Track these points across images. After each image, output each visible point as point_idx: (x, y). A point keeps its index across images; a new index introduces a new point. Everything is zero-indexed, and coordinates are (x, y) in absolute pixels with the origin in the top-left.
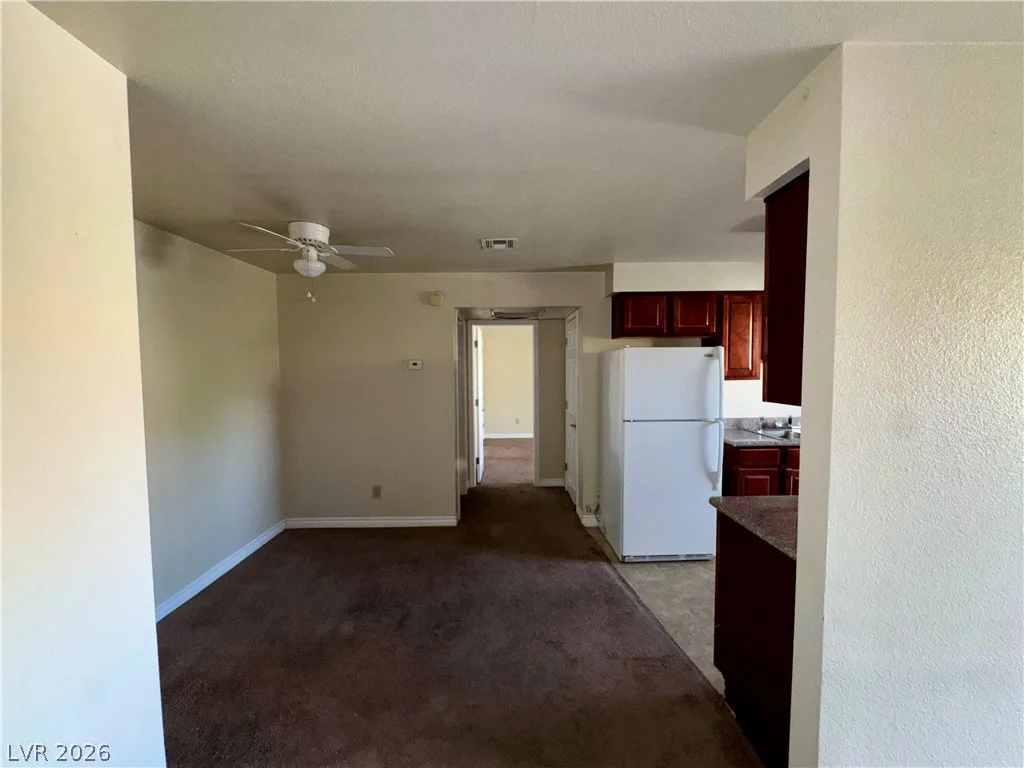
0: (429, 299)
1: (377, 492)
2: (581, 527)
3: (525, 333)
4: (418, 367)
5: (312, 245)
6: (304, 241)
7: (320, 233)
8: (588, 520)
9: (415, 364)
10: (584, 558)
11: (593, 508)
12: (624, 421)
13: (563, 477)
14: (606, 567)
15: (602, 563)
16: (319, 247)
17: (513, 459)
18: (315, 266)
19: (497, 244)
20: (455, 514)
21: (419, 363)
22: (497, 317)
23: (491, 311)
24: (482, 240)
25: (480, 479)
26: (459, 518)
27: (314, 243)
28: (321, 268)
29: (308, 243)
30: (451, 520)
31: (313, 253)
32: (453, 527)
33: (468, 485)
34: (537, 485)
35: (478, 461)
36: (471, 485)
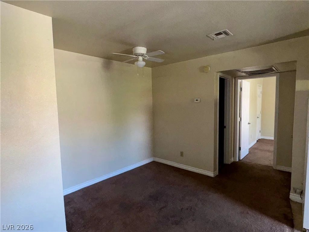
0: (203, 69)
1: (182, 154)
4: (199, 101)
5: (140, 55)
6: (136, 55)
7: (142, 50)
8: (294, 197)
9: (197, 100)
11: (299, 191)
16: (142, 55)
17: (269, 151)
18: (141, 63)
19: (218, 35)
20: (213, 171)
21: (199, 100)
22: (250, 74)
23: (240, 71)
24: (208, 35)
25: (241, 158)
26: (218, 174)
27: (140, 54)
28: (144, 63)
29: (138, 55)
30: (211, 174)
31: (141, 58)
32: (212, 177)
33: (233, 160)
34: (275, 168)
35: (240, 149)
36: (235, 161)
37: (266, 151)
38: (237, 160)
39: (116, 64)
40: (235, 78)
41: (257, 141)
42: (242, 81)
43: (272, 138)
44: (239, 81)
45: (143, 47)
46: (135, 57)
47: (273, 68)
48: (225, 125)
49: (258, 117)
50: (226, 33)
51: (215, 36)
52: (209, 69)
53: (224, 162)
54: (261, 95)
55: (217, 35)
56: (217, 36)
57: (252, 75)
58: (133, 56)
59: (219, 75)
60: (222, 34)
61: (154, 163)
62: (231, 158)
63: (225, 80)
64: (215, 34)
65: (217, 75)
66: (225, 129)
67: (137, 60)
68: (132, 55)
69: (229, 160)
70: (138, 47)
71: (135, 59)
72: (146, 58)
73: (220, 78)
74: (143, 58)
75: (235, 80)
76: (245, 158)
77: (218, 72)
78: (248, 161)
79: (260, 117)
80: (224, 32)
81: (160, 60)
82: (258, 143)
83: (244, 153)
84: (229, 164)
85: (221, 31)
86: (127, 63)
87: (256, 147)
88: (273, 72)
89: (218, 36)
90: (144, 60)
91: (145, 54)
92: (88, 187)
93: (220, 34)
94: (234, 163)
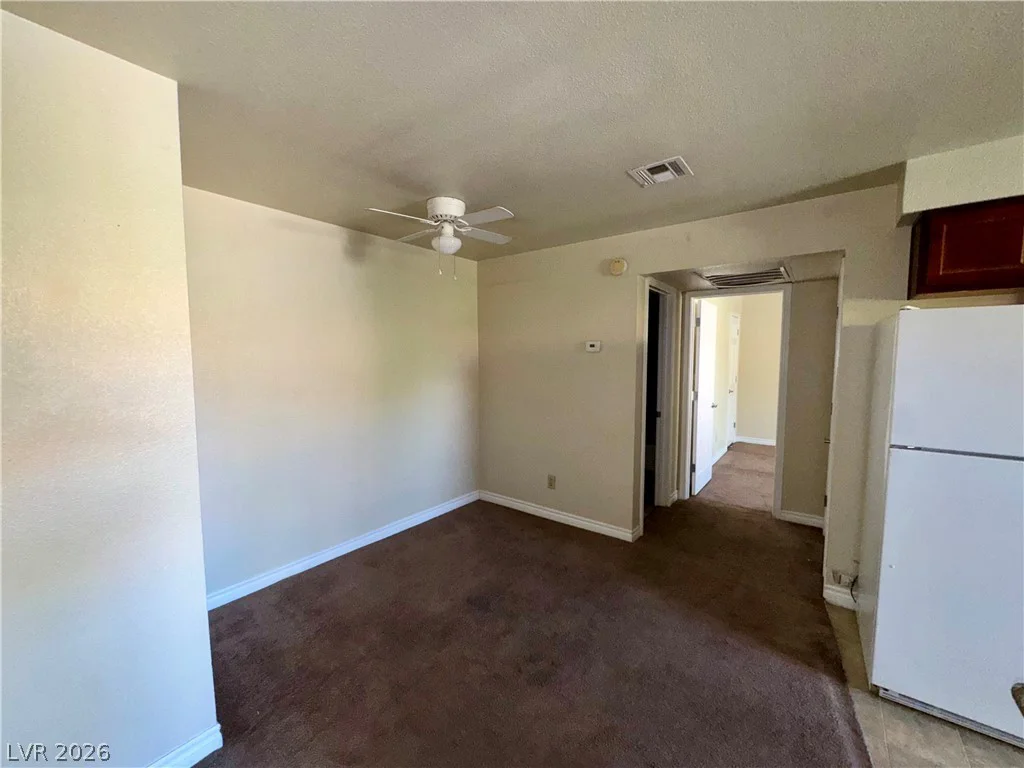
0: (610, 267)
1: (552, 482)
2: (818, 600)
3: (771, 304)
4: (596, 349)
5: (445, 221)
6: (436, 218)
7: (451, 206)
8: (835, 594)
9: (592, 346)
10: (793, 654)
11: (846, 579)
12: (892, 446)
13: (822, 514)
14: (831, 689)
15: (826, 678)
16: (453, 221)
17: (760, 474)
18: (449, 242)
19: (657, 173)
20: (631, 527)
21: (597, 344)
22: (720, 284)
23: (700, 276)
24: (631, 172)
25: (696, 491)
26: (641, 534)
27: (448, 218)
28: (456, 244)
29: (441, 220)
30: (626, 534)
31: (448, 229)
32: (628, 543)
33: (676, 496)
34: (778, 517)
35: (693, 468)
36: (681, 497)
37: (751, 472)
38: (687, 496)
39: (382, 246)
40: (684, 293)
41: (728, 447)
42: (700, 302)
43: (772, 442)
44: (694, 301)
45: (456, 200)
46: (434, 224)
47: (782, 269)
48: (658, 410)
49: (730, 392)
50: (677, 168)
51: (647, 175)
52: (625, 269)
53: (656, 504)
54: (737, 337)
55: (654, 170)
56: (652, 174)
57: (726, 284)
58: (428, 222)
59: (648, 281)
60: (667, 169)
61: (479, 504)
62: (673, 491)
63: (661, 299)
64: (649, 170)
65: (644, 282)
66: (658, 419)
67: (439, 234)
68: (426, 217)
69: (667, 496)
70: (443, 198)
71: (432, 230)
72: (463, 230)
73: (651, 292)
74: (455, 230)
75: (684, 299)
76: (706, 489)
77: (645, 276)
78: (711, 497)
79: (735, 392)
80: (670, 164)
81: (500, 239)
82: (731, 452)
83: (702, 478)
84: (667, 508)
85: (665, 161)
86: (407, 242)
87: (726, 462)
88: (780, 280)
89: (656, 177)
90: (457, 234)
91: (460, 218)
92: (299, 576)
93: (662, 169)
94: (679, 504)
